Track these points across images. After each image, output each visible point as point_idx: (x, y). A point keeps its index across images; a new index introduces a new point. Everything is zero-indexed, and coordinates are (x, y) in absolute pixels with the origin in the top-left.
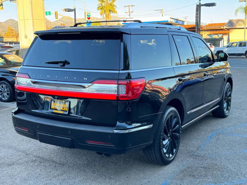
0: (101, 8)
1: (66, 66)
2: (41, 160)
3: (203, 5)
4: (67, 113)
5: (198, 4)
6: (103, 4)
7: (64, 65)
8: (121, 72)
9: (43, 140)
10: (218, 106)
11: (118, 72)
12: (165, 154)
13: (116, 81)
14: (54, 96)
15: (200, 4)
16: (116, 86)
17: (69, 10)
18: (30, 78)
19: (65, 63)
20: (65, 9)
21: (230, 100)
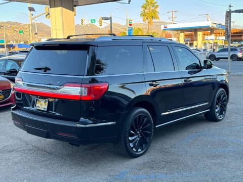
0: (144, 14)
1: (48, 72)
2: (37, 149)
3: (233, 12)
4: (46, 110)
5: (229, 10)
6: (146, 11)
7: (45, 71)
8: (85, 77)
9: (30, 131)
10: (209, 110)
11: (82, 77)
12: (132, 148)
13: (80, 85)
14: (37, 96)
15: (230, 10)
16: (80, 88)
17: (106, 19)
18: (23, 81)
19: (46, 69)
20: (102, 18)
21: (225, 106)
